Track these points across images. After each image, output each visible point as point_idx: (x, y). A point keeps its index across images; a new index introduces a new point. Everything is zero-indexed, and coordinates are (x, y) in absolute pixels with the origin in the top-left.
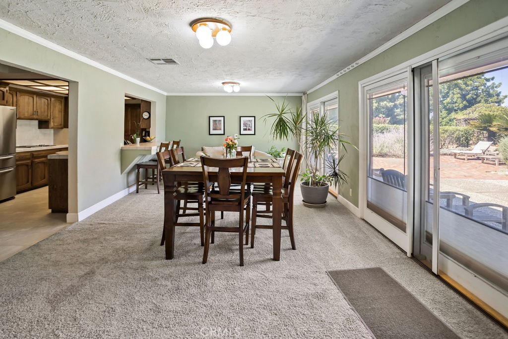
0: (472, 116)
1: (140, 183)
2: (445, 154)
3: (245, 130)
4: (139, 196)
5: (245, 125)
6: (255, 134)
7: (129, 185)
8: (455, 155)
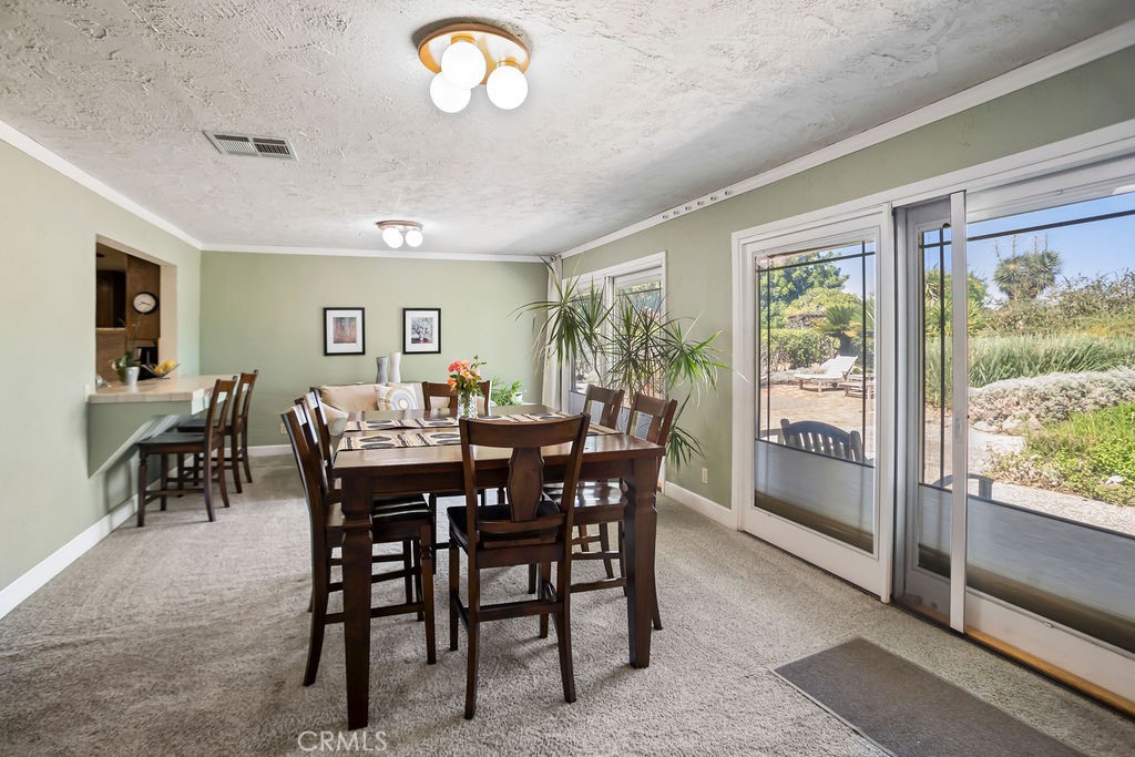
0: (813, 309)
1: (147, 497)
2: (781, 383)
3: (415, 341)
4: (150, 535)
5: (416, 329)
6: (439, 352)
7: (112, 506)
8: (801, 382)
